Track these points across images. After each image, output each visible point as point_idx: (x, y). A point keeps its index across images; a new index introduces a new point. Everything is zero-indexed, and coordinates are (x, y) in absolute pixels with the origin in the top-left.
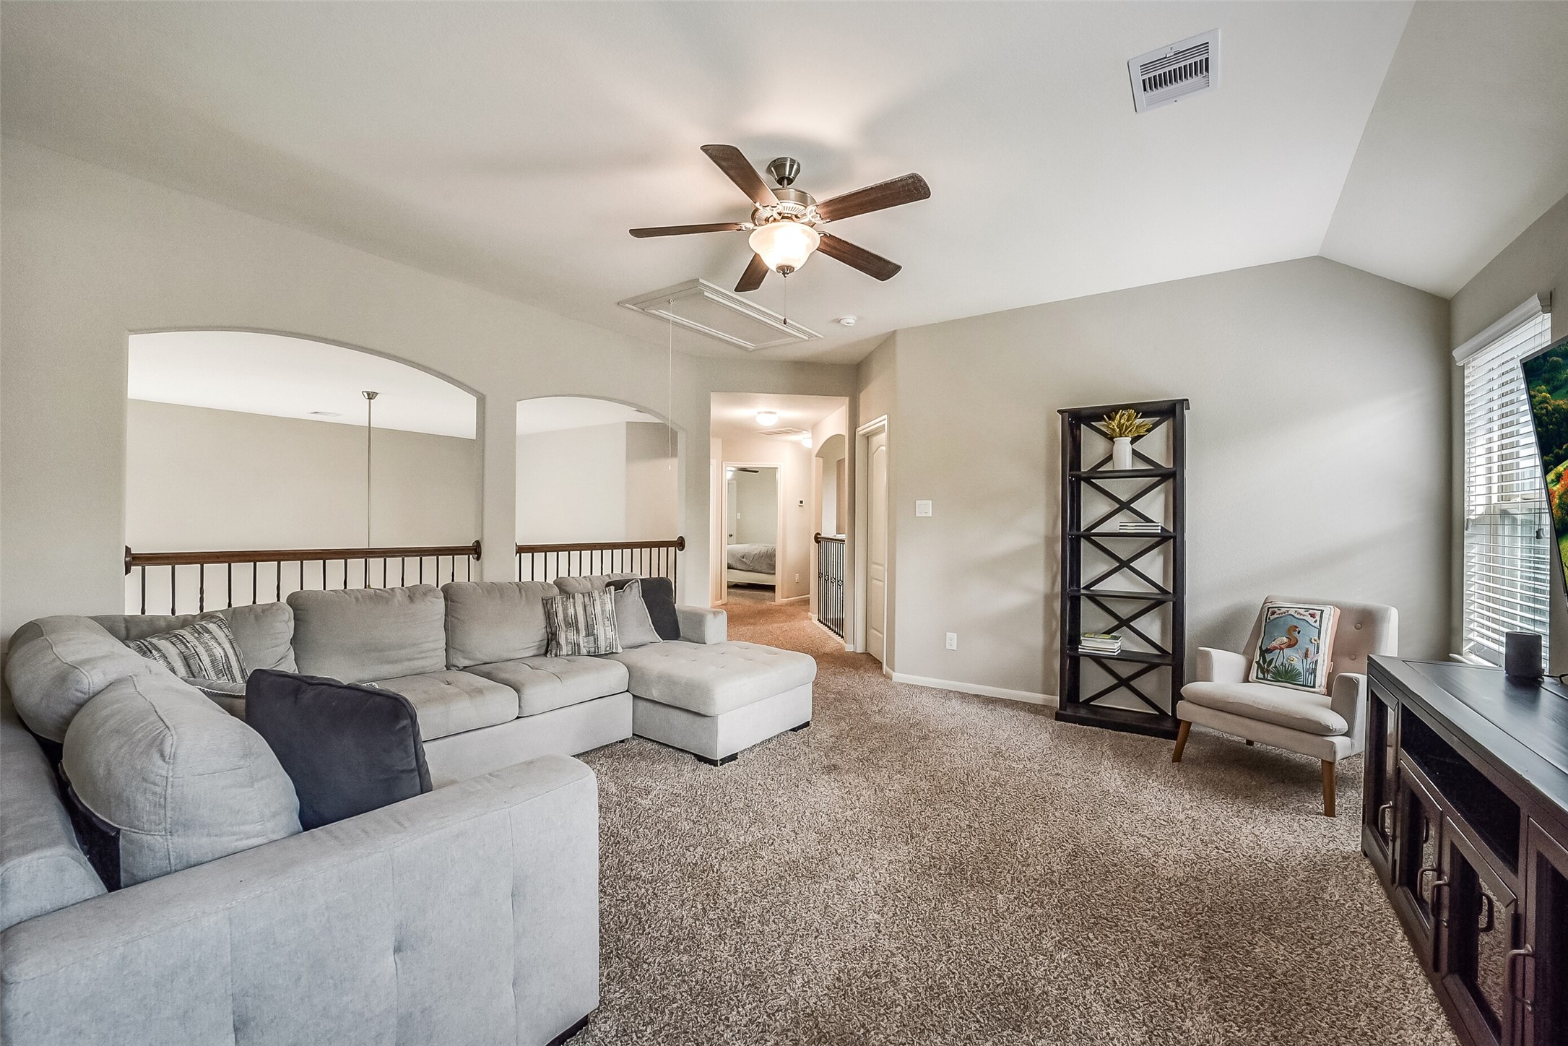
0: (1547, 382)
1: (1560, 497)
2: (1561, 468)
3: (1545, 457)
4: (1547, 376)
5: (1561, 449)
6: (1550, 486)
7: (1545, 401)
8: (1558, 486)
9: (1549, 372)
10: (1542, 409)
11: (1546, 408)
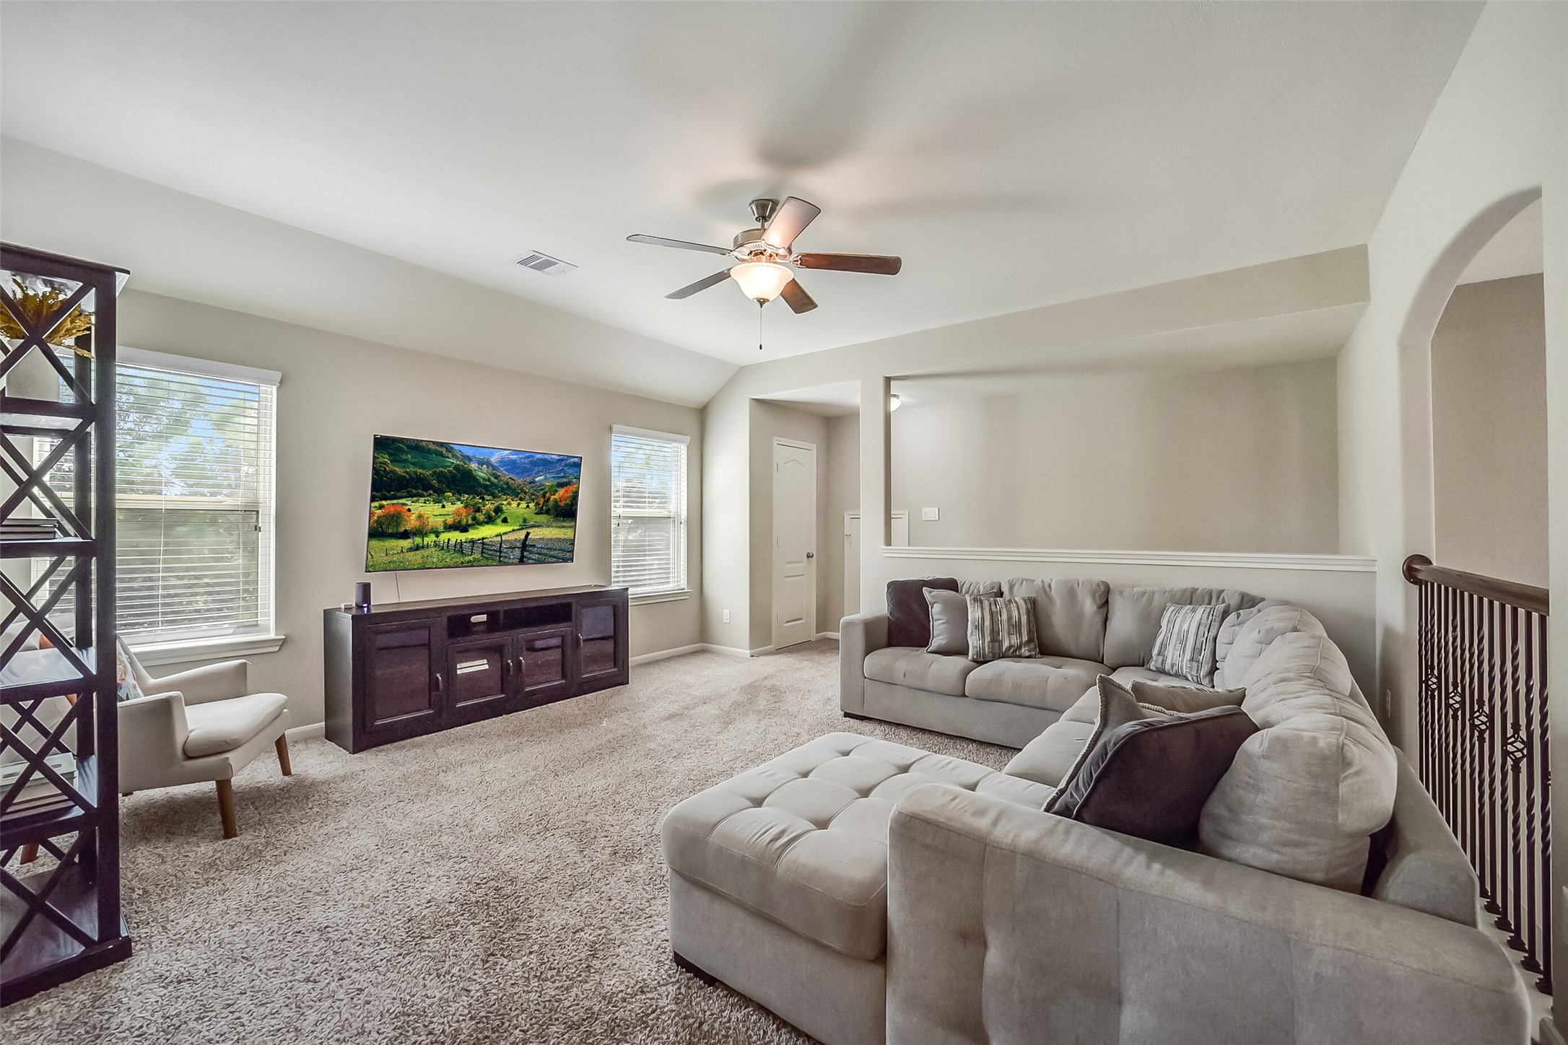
0: (390, 455)
1: (378, 517)
2: (384, 503)
3: (374, 493)
4: (392, 451)
5: (389, 493)
6: (372, 509)
7: (385, 463)
8: (379, 511)
9: (395, 450)
10: (381, 466)
11: (385, 468)
